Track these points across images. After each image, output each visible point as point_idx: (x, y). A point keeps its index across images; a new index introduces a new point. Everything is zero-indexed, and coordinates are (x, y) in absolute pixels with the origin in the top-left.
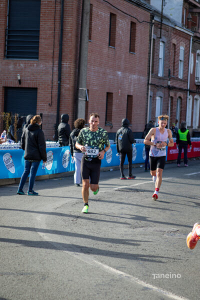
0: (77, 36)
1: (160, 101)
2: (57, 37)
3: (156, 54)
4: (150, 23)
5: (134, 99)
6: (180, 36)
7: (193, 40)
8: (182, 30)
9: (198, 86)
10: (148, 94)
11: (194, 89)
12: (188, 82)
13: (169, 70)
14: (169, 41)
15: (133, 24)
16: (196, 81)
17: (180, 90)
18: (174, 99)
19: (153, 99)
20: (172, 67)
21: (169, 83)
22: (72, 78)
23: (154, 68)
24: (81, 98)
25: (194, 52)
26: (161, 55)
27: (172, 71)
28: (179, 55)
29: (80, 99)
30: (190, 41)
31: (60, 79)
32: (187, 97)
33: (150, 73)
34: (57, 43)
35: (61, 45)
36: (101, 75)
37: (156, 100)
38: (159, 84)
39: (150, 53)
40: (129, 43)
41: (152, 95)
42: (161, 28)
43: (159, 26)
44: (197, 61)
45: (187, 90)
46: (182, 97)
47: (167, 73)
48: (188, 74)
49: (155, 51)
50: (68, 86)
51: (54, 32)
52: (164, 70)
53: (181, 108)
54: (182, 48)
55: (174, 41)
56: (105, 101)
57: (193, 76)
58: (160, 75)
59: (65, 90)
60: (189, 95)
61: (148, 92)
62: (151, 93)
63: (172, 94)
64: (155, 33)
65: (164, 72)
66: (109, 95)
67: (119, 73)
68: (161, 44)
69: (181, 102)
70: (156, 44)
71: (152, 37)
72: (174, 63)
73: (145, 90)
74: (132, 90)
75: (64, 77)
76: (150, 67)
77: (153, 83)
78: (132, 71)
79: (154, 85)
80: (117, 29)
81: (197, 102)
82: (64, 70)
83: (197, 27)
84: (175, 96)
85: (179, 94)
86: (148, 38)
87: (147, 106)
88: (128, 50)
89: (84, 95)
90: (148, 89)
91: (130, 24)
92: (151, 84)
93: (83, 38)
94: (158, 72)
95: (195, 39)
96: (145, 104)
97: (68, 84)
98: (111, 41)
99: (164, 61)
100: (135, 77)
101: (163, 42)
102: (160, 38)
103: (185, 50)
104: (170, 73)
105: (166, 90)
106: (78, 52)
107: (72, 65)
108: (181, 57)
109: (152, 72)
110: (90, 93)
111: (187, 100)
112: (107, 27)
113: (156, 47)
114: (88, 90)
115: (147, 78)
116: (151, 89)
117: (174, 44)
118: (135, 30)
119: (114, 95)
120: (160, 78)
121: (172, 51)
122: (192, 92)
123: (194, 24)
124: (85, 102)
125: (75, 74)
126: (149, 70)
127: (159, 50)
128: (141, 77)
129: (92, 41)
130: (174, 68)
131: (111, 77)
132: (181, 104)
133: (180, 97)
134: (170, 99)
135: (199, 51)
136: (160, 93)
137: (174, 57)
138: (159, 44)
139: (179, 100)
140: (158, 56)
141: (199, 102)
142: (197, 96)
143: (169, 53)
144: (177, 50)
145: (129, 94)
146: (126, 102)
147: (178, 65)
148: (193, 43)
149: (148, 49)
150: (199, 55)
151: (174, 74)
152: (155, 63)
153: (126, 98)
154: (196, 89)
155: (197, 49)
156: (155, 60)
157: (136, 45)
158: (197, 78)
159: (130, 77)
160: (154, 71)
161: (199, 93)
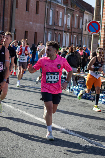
0: (11, 7)
1: (50, 35)
2: (2, 7)
3: (48, 15)
4: (46, 2)
5: (38, 34)
6: (60, 7)
7: (66, 9)
8: (61, 5)
9: (68, 29)
10: (44, 32)
11: (67, 30)
12: (63, 27)
13: (55, 22)
14: (55, 10)
15: (37, 2)
16: (68, 27)
17: (60, 30)
18: (57, 35)
21: (55, 28)
22: (9, 24)
25: (67, 14)
26: (51, 15)
27: (56, 22)
28: (59, 16)
30: (65, 9)
31: (3, 24)
32: (63, 34)
33: (46, 23)
34: (2, 9)
35: (4, 10)
36: (22, 23)
37: (48, 34)
38: (50, 28)
39: (45, 15)
40: (35, 10)
41: (46, 32)
42: (51, 4)
43: (50, 3)
44: (68, 19)
45: (63, 31)
46: (61, 33)
47: (54, 23)
48: (64, 24)
49: (48, 14)
50: (7, 28)
51: (1, 5)
52: (52, 22)
53: (60, 38)
54: (61, 13)
55: (57, 10)
56: (24, 34)
57: (66, 25)
58: (50, 24)
59: (6, 29)
63: (56, 32)
64: (48, 6)
65: (52, 23)
66: (26, 32)
67: (31, 23)
68: (51, 11)
69: (60, 36)
70: (48, 11)
71: (47, 8)
72: (57, 19)
74: (37, 30)
75: (5, 24)
76: (45, 20)
77: (47, 27)
78: (37, 22)
80: (30, 4)
81: (68, 36)
82: (5, 21)
83: (68, 4)
84: (58, 33)
85: (59, 32)
86: (45, 8)
87: (44, 37)
88: (35, 13)
89: (14, 32)
90: (44, 30)
91: (36, 2)
92: (46, 28)
93: (13, 7)
95: (67, 9)
97: (7, 27)
98: (27, 9)
99: (52, 18)
100: (38, 24)
101: (52, 10)
102: (50, 8)
103: (62, 14)
105: (53, 31)
107: (9, 19)
108: (61, 16)
109: (47, 23)
110: (17, 31)
112: (25, 3)
114: (16, 30)
115: (44, 25)
116: (46, 30)
117: (57, 11)
118: (38, 4)
119: (28, 32)
120: (50, 25)
121: (56, 14)
122: (65, 32)
123: (67, 3)
124: (14, 35)
125: (10, 23)
126: (45, 22)
127: (50, 13)
128: (42, 25)
129: (18, 9)
130: (57, 21)
131: (27, 24)
133: (60, 34)
134: (55, 35)
135: (69, 14)
136: (50, 32)
137: (57, 16)
138: (50, 11)
139: (60, 35)
140: (49, 16)
141: (69, 36)
142: (68, 34)
143: (55, 15)
144: (58, 14)
145: (36, 32)
146: (34, 35)
147: (59, 20)
148: (66, 11)
149: (45, 13)
150: (69, 16)
151: (57, 24)
152: (48, 19)
153: (34, 33)
154: (67, 31)
155: (68, 13)
156: (48, 18)
157: (39, 11)
158: (68, 26)
159: (36, 25)
160: (48, 22)
161: (69, 32)
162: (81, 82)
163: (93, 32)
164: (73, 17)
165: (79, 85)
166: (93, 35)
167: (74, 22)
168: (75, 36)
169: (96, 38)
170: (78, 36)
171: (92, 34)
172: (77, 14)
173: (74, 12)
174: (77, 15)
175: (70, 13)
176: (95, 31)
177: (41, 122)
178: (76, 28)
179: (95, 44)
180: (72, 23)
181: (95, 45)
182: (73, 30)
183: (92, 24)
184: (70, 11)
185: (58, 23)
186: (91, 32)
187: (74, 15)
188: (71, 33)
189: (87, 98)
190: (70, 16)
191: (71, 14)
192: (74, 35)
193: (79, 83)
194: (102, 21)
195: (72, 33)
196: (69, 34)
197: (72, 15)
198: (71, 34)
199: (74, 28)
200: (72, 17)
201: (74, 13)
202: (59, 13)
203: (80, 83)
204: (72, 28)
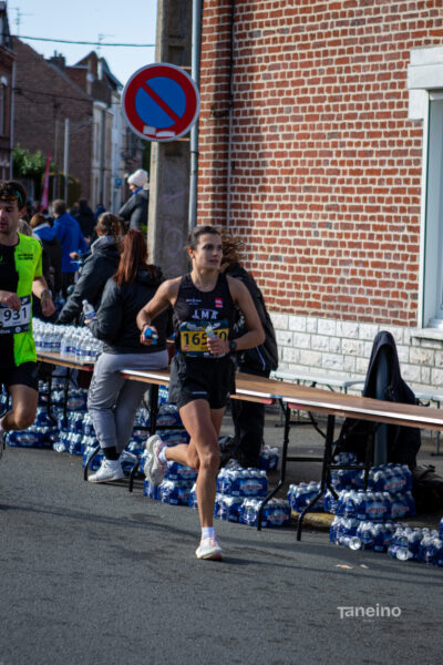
163: (158, 130)
166: (155, 145)
169: (178, 159)
171: (154, 137)
176: (172, 123)
179: (173, 193)
181: (173, 201)
183: (150, 82)
186: (148, 130)
194: (199, 64)
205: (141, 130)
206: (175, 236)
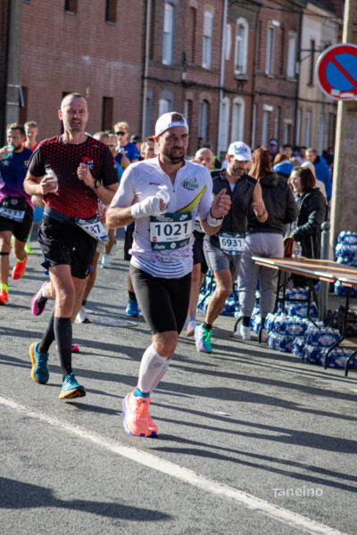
1: (167, 107)
3: (156, 25)
5: (116, 105)
7: (229, 1)
9: (241, 82)
10: (142, 95)
11: (234, 86)
12: (220, 78)
13: (184, 55)
14: (184, 3)
16: (237, 72)
17: (207, 88)
18: (194, 105)
19: (153, 104)
20: (189, 48)
21: (184, 76)
23: (155, 49)
24: (10, 101)
25: (232, 21)
26: (168, 26)
27: (189, 54)
28: (202, 27)
29: (9, 103)
32: (219, 101)
33: (147, 60)
36: (51, 62)
37: (158, 105)
38: (165, 78)
39: (145, 24)
40: (104, 6)
41: (151, 97)
44: (238, 38)
45: (219, 89)
46: (210, 99)
47: (180, 58)
48: (220, 60)
49: (156, 20)
52: (174, 53)
53: (208, 119)
54: (208, 16)
55: (193, 3)
57: (230, 63)
58: (166, 61)
60: (224, 96)
61: (143, 90)
62: (148, 93)
63: (190, 94)
65: (173, 57)
67: (87, 58)
68: (168, 7)
69: (209, 108)
70: (157, 8)
72: (194, 40)
73: (138, 87)
74: (112, 89)
76: (144, 47)
77: (153, 76)
78: (112, 55)
79: (155, 79)
81: (239, 110)
84: (197, 98)
85: (204, 95)
87: (141, 115)
88: (103, 18)
89: (17, 96)
90: (143, 86)
92: (148, 78)
94: (161, 58)
96: (137, 113)
98: (70, 3)
99: (174, 37)
100: (117, 65)
101: (172, 4)
103: (215, 18)
104: (184, 59)
105: (179, 90)
106: (6, 21)
108: (208, 29)
109: (151, 56)
110: (30, 93)
111: (219, 105)
113: (157, 13)
114: (25, 89)
115: (139, 68)
116: (149, 87)
117: (194, 10)
120: (165, 67)
121: (189, 20)
122: (227, 92)
124: (17, 109)
125: (1, 60)
126: (144, 54)
127: (162, 18)
128: (131, 66)
130: (193, 50)
131: (71, 65)
132: (208, 113)
133: (206, 101)
134: (186, 105)
135: (241, 21)
136: (167, 93)
137: (194, 31)
138: (164, 7)
139: (205, 106)
140: (162, 28)
141: (242, 109)
142: (239, 99)
143: (184, 23)
144: (198, 19)
145: (106, 95)
146: (101, 109)
147: (201, 46)
148: (229, 6)
149: (142, 18)
150: (242, 27)
151: (193, 61)
152: (155, 42)
153: (101, 101)
154: (237, 87)
155: (238, 17)
156: (156, 36)
157: (118, 9)
158: (239, 67)
159: (107, 66)
160: (155, 55)
161: (243, 94)
162: (297, 296)
163: (342, 92)
164: (260, 32)
165: (290, 307)
166: (340, 103)
167: (265, 52)
168: (270, 108)
169: (356, 114)
170: (279, 108)
171: (339, 97)
172: (276, 19)
173: (262, 9)
174: (276, 23)
175: (245, 17)
176: (352, 87)
177: (136, 462)
178: (272, 77)
179: (352, 138)
180: (255, 56)
181: (352, 144)
182: (260, 84)
183: (338, 58)
184: (247, 8)
185: (197, 58)
186: (335, 92)
187: (263, 24)
188: (253, 96)
189: (323, 360)
190: (246, 26)
191: (249, 21)
192: (262, 102)
193: (288, 300)
195: (257, 98)
196: (245, 99)
197: (254, 24)
198: (252, 103)
199: (266, 76)
200: (253, 31)
201: (260, 15)
202: (203, 18)
203: (293, 301)
204: (254, 76)
205: (329, 92)
206: (352, 170)
